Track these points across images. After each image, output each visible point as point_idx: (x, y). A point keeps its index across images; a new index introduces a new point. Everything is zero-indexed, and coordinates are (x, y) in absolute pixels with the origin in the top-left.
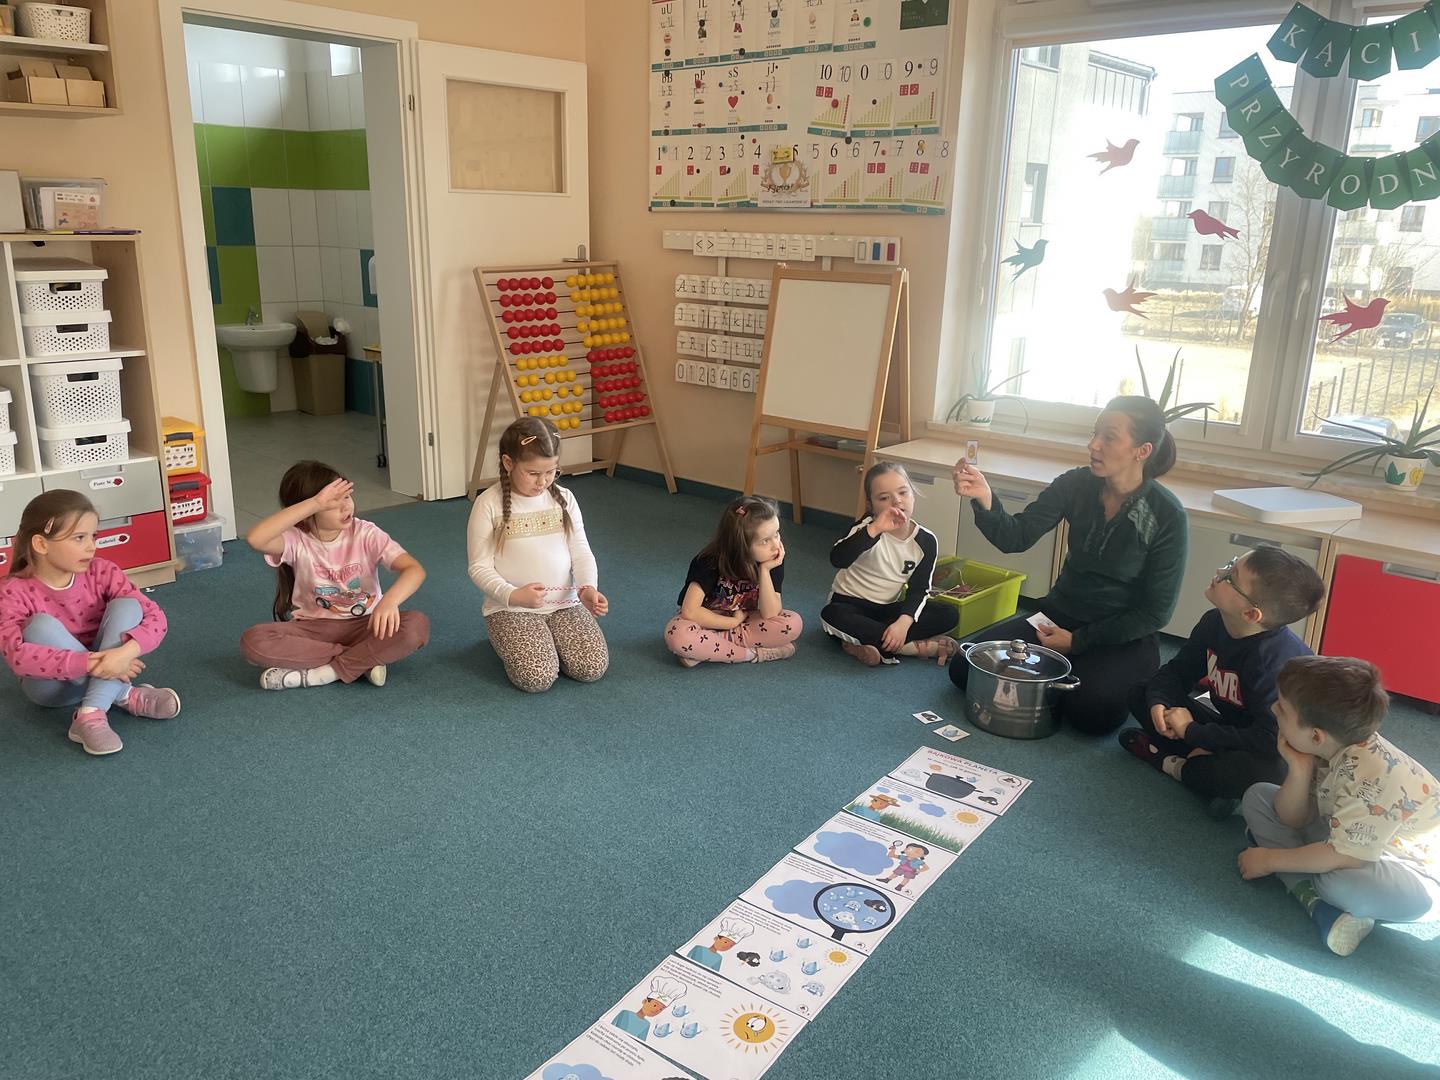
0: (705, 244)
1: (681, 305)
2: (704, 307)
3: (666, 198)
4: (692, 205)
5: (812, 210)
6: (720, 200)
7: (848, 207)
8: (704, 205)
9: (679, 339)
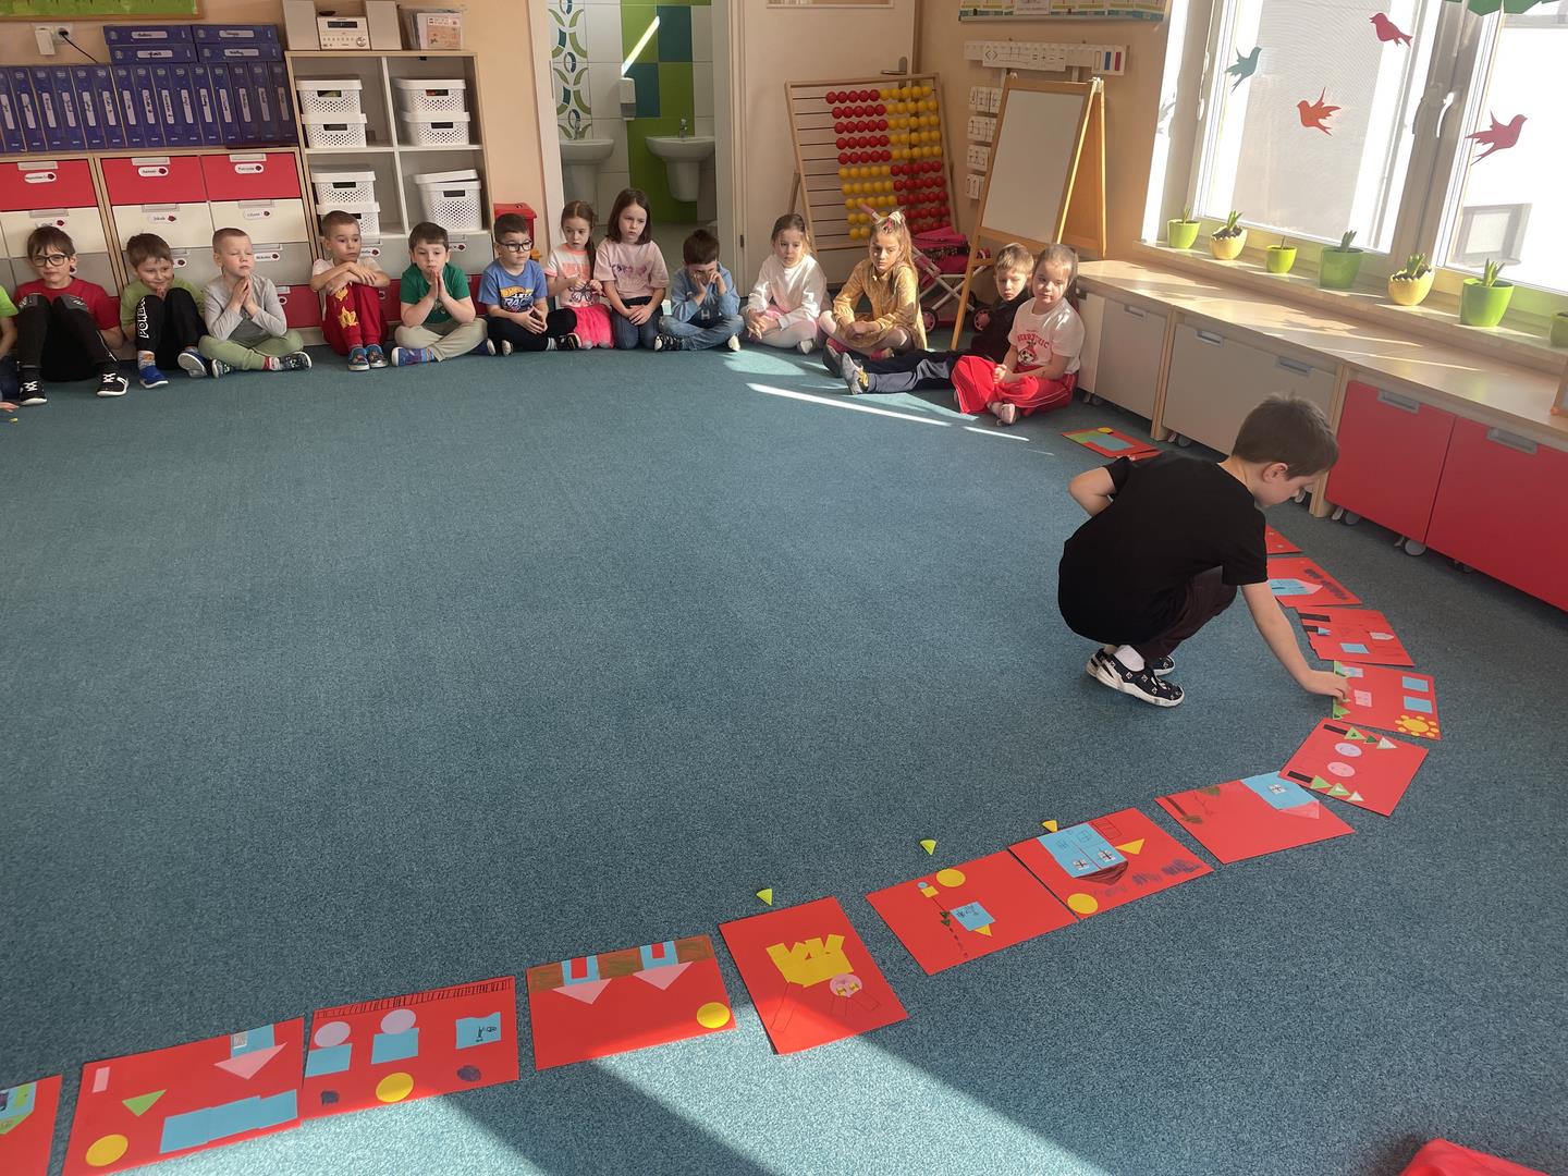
0: (992, 54)
1: (973, 118)
2: (987, 120)
3: (970, 7)
4: (987, 13)
5: (1072, 17)
6: (1007, 8)
7: (1096, 13)
8: (997, 13)
9: (969, 154)
